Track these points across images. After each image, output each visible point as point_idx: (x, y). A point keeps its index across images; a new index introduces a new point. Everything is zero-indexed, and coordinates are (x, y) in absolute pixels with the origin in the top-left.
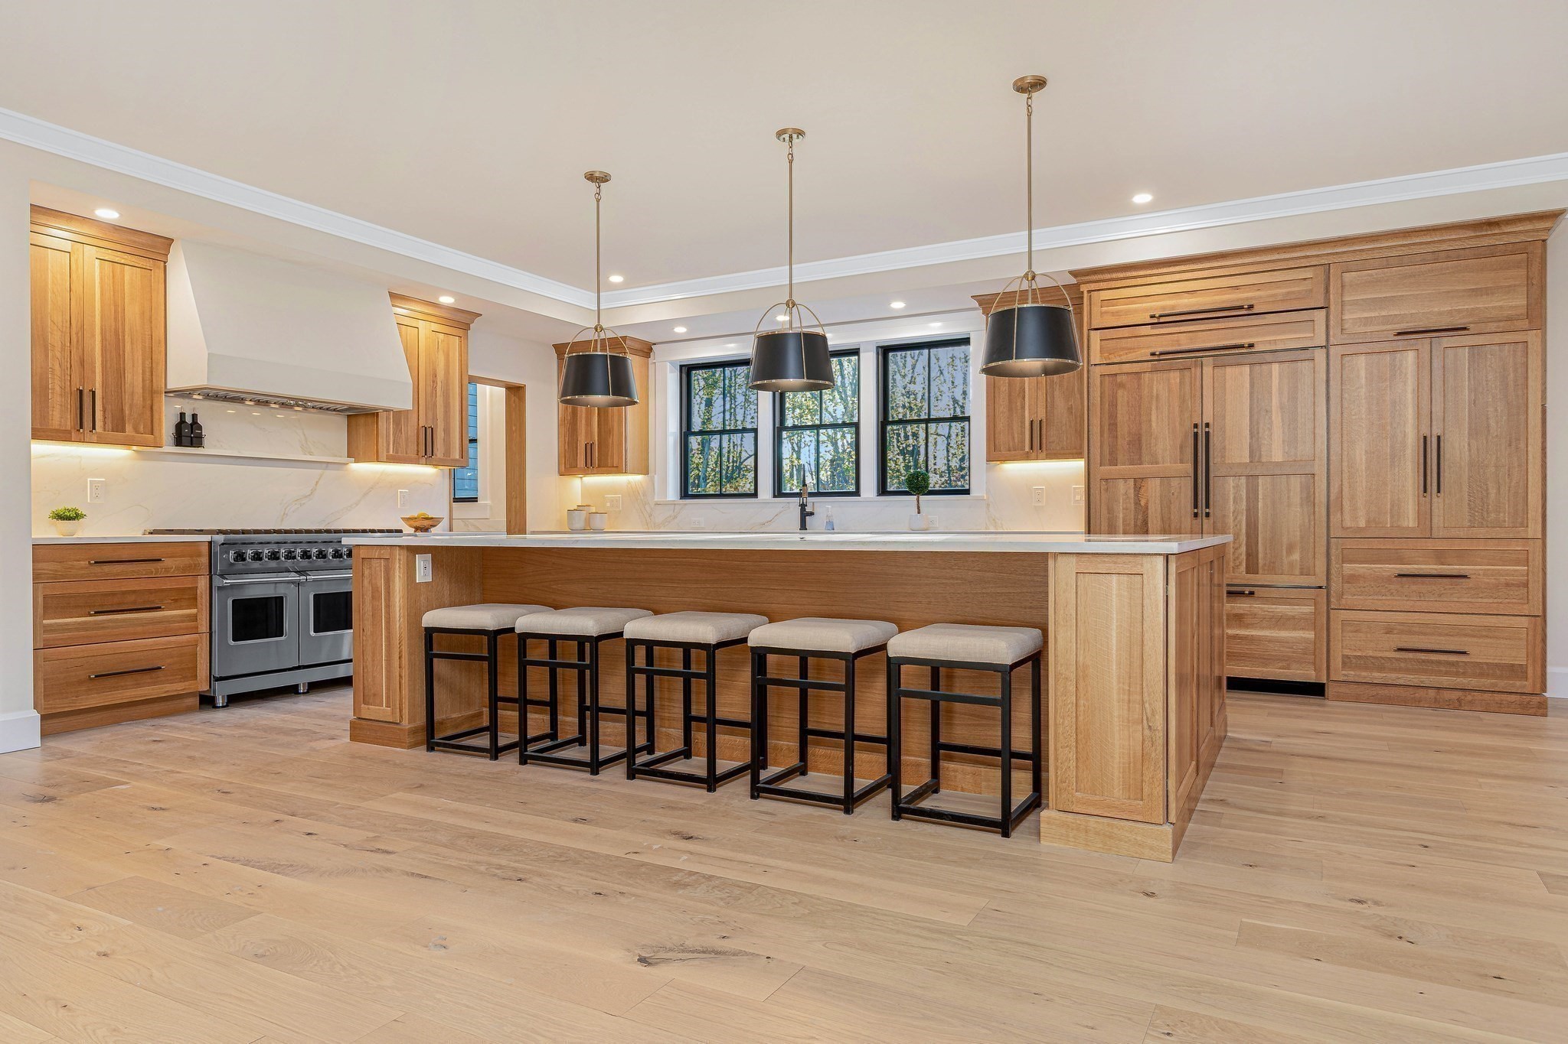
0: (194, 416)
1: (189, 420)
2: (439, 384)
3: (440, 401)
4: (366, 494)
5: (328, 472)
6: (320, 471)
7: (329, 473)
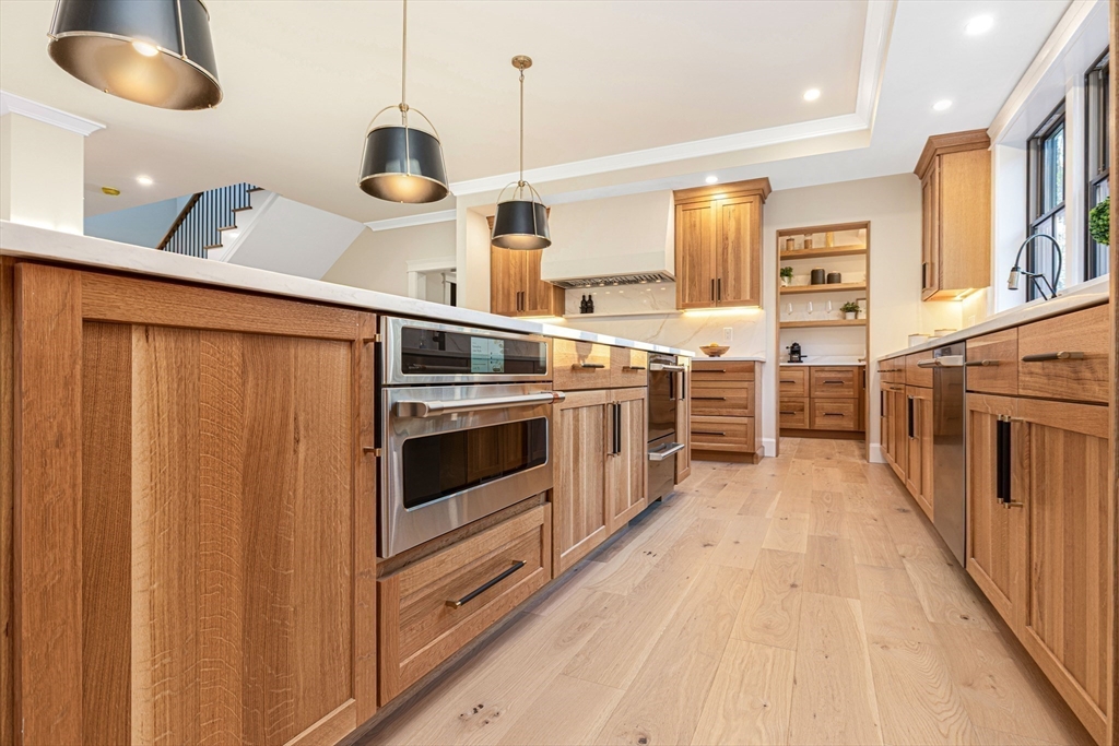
0: (590, 296)
1: (587, 299)
2: (730, 244)
3: (731, 257)
4: (696, 333)
5: (668, 320)
6: (663, 320)
7: (670, 321)
